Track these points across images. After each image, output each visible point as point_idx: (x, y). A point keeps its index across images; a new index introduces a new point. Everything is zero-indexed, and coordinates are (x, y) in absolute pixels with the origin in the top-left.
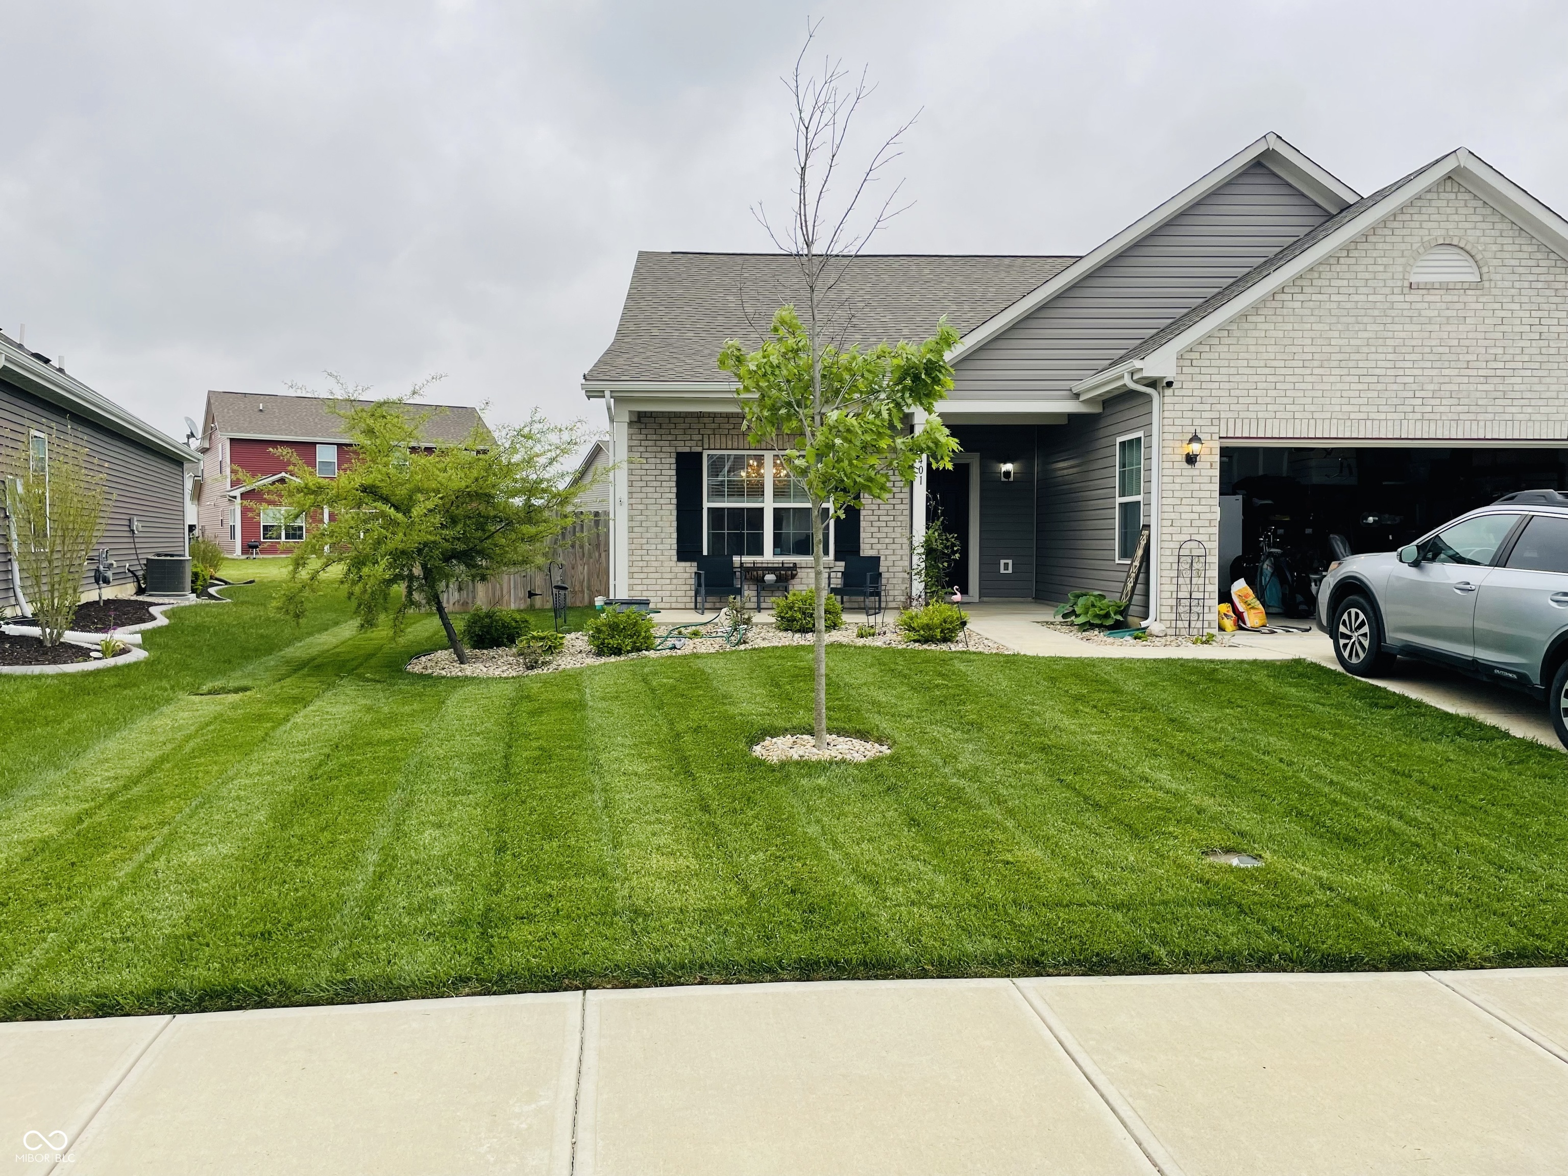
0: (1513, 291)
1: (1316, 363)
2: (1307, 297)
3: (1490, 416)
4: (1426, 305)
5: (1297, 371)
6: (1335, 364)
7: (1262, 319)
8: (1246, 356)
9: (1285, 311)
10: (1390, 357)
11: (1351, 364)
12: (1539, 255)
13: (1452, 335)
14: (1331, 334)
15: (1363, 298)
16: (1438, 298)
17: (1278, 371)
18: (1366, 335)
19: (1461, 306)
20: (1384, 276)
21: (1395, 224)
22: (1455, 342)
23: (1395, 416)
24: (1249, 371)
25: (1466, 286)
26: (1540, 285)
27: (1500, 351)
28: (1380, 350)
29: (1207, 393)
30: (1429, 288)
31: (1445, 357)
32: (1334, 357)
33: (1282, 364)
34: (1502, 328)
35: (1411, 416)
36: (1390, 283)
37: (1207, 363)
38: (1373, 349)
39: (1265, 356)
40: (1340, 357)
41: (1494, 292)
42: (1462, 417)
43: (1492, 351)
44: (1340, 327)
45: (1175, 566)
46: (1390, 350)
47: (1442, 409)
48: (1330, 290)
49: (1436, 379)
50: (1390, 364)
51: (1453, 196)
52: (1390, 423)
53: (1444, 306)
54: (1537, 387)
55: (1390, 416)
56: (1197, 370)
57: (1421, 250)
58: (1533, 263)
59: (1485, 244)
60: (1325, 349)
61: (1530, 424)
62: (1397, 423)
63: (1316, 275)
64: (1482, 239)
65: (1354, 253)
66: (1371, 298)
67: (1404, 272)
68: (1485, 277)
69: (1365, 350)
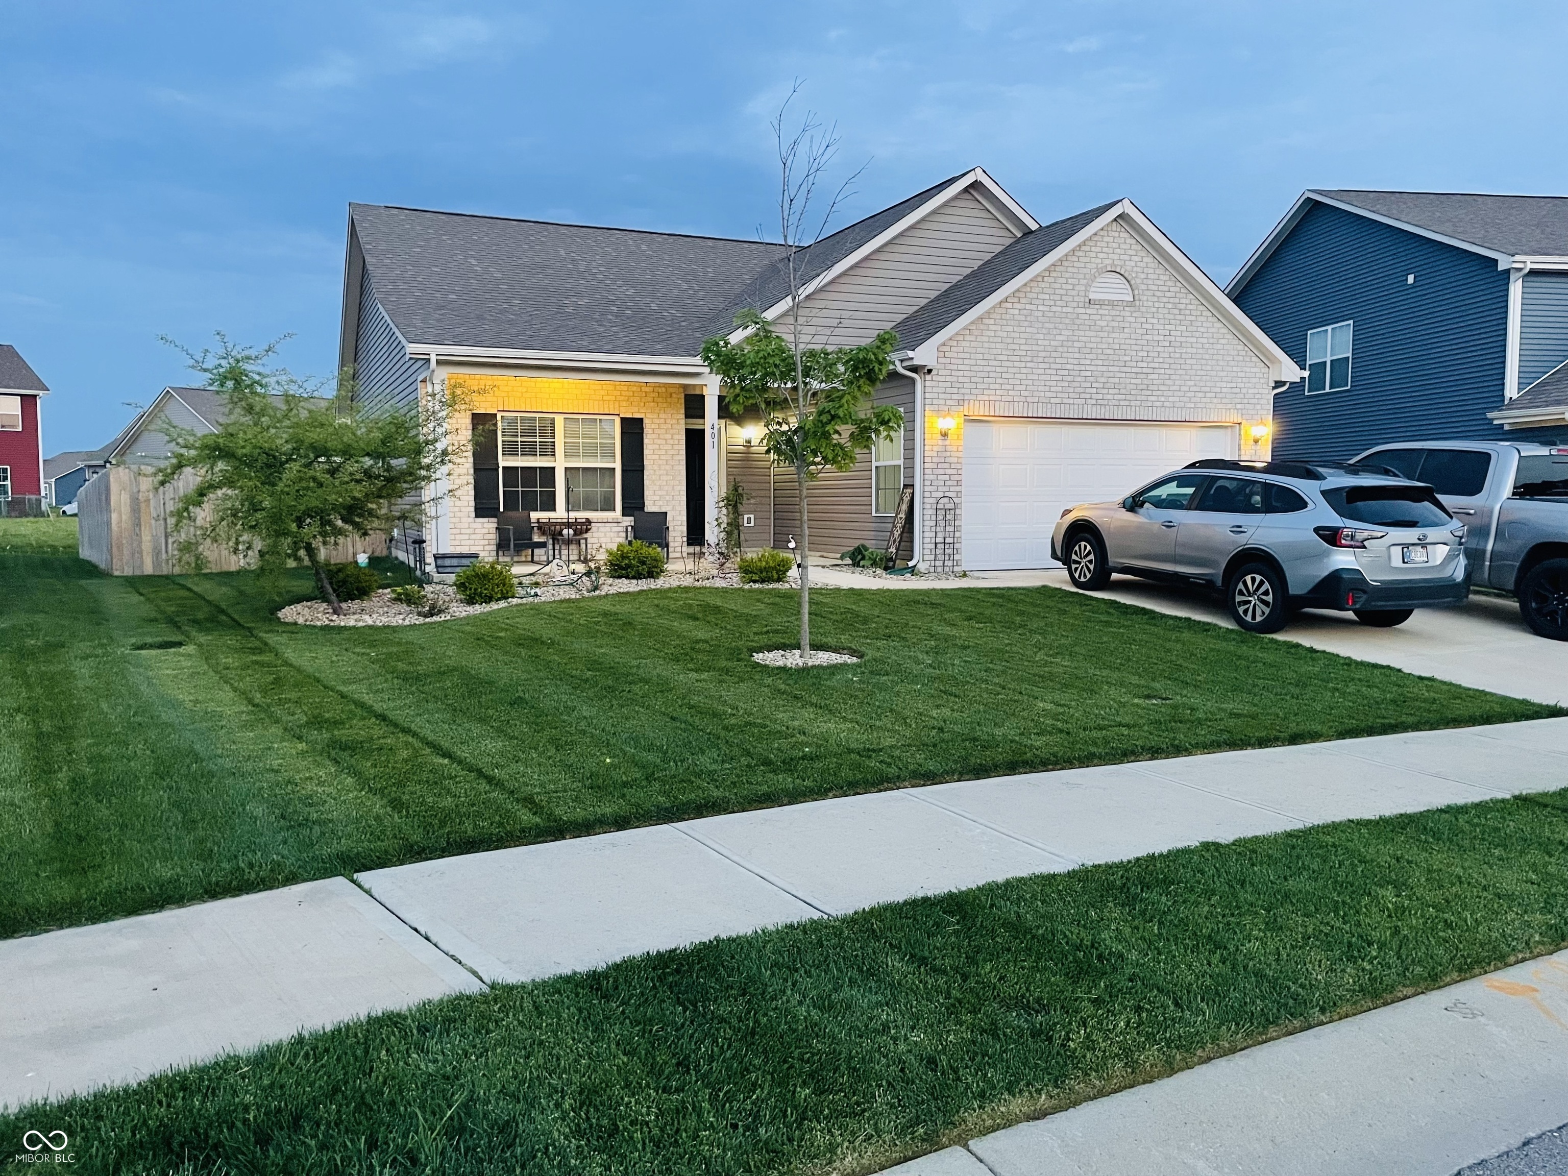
0: (1154, 310)
1: (1029, 359)
2: (1022, 306)
3: (1138, 403)
4: (1099, 317)
5: (1016, 364)
6: (1041, 360)
7: (992, 322)
8: (982, 351)
9: (1008, 317)
10: (1076, 355)
11: (1052, 360)
12: (1170, 283)
13: (1116, 341)
14: (1038, 336)
15: (1059, 309)
16: (1106, 312)
17: (1004, 364)
18: (1061, 338)
19: (1121, 319)
20: (1074, 293)
21: (1081, 254)
22: (1117, 347)
23: (1079, 401)
24: (983, 363)
25: (1125, 304)
26: (1170, 306)
27: (1145, 354)
28: (1070, 350)
29: (955, 379)
30: (1101, 303)
31: (1111, 357)
32: (1041, 354)
33: (1005, 358)
34: (1147, 337)
35: (1089, 401)
36: (1076, 299)
37: (955, 355)
38: (1065, 349)
39: (995, 351)
40: (1044, 354)
41: (1143, 309)
42: (1122, 403)
43: (1140, 354)
44: (1044, 331)
45: (934, 517)
46: (1077, 350)
47: (1109, 397)
48: (1037, 302)
49: (1105, 374)
50: (1076, 362)
51: (1117, 234)
52: (1076, 406)
53: (1110, 318)
54: (1167, 382)
55: (1077, 401)
56: (948, 360)
57: (1097, 275)
58: (1166, 289)
59: (1137, 272)
60: (1035, 348)
61: (1163, 409)
62: (1081, 406)
63: (1029, 289)
64: (1135, 269)
65: (1053, 274)
66: (1064, 310)
67: (1086, 291)
68: (1137, 298)
69: (1060, 349)
